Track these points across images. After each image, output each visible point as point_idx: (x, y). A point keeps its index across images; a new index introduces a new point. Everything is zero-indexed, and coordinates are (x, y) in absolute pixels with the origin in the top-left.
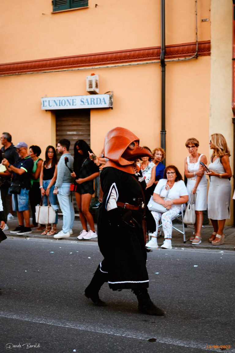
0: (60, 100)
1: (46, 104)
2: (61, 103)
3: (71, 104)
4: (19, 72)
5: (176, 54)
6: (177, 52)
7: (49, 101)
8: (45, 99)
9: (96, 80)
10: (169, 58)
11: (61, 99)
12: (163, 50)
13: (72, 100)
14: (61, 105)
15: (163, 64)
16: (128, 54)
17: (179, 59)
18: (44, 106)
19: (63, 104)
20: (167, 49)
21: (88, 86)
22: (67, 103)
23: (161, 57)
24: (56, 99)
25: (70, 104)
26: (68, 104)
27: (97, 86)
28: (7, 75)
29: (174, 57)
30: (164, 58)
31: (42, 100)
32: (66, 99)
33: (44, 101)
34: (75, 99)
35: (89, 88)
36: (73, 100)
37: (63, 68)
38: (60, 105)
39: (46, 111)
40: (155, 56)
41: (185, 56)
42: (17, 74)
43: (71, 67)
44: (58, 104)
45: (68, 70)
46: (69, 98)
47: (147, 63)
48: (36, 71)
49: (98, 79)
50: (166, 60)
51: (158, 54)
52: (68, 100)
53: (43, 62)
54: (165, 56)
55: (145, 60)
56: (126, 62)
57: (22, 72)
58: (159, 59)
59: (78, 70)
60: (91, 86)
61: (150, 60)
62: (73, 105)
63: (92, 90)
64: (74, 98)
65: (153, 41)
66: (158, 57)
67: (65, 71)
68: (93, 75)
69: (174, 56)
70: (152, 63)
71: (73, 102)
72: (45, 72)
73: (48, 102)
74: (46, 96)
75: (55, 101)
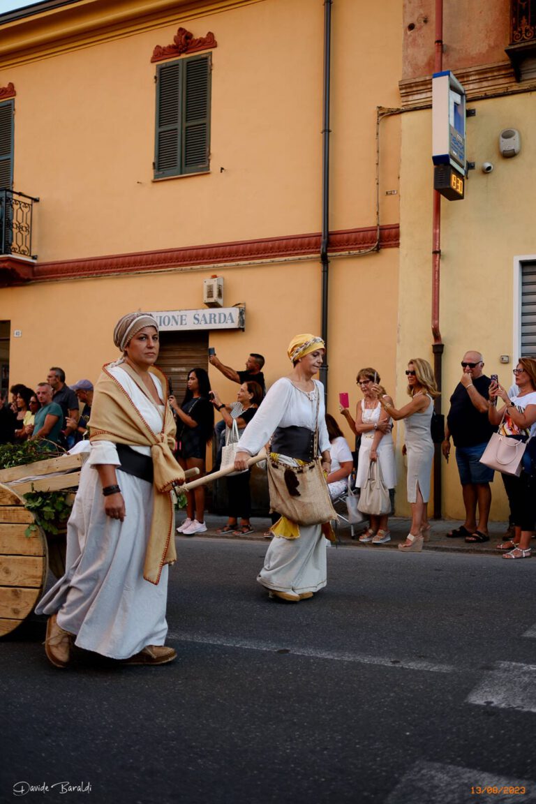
0: (161, 317)
2: (162, 322)
3: (179, 323)
4: (97, 274)
5: (345, 245)
6: (348, 242)
9: (220, 285)
10: (335, 251)
11: (163, 314)
12: (324, 238)
13: (180, 317)
14: (162, 324)
15: (325, 260)
16: (270, 244)
17: (349, 253)
19: (166, 323)
20: (331, 237)
21: (205, 295)
22: (172, 321)
23: (321, 249)
25: (177, 323)
26: (174, 323)
27: (220, 295)
28: (78, 277)
29: (343, 250)
30: (327, 251)
32: (170, 314)
34: (186, 316)
35: (208, 297)
36: (182, 316)
37: (168, 267)
40: (313, 248)
41: (359, 249)
43: (180, 266)
45: (175, 270)
46: (176, 314)
47: (300, 259)
48: (125, 271)
49: (222, 284)
50: (329, 254)
51: (317, 245)
52: (173, 317)
53: (136, 257)
54: (329, 249)
55: (297, 254)
56: (267, 257)
57: (102, 273)
58: (319, 252)
59: (191, 269)
60: (210, 295)
61: (304, 254)
62: (181, 324)
63: (212, 300)
64: (183, 313)
65: (312, 226)
66: (317, 250)
67: (170, 271)
68: (215, 277)
69: (341, 248)
70: (308, 258)
71: (182, 320)
72: (139, 273)
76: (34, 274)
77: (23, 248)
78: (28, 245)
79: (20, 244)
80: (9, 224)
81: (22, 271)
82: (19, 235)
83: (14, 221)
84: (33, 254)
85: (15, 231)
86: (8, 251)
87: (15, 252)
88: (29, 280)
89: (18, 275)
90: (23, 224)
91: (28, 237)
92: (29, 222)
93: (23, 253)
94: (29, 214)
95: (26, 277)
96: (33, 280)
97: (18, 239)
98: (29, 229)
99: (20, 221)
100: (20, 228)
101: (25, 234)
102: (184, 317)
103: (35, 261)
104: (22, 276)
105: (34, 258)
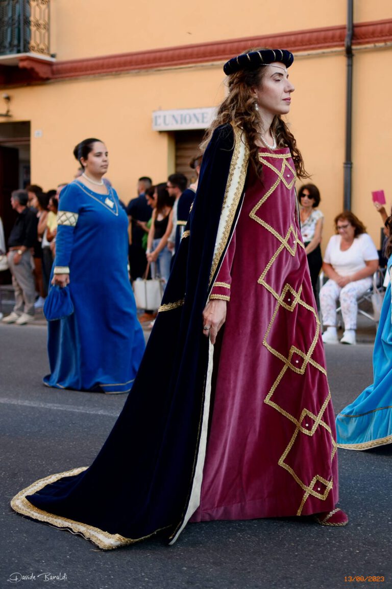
0: (182, 115)
1: (160, 121)
2: (183, 119)
3: (200, 121)
4: (116, 71)
5: (370, 38)
6: (373, 34)
7: (165, 117)
8: (159, 113)
10: (360, 44)
11: (185, 112)
12: (349, 30)
13: (201, 115)
14: (183, 122)
15: (349, 54)
17: (375, 46)
18: (156, 124)
19: (188, 121)
20: (357, 30)
22: (194, 120)
23: (345, 43)
24: (177, 113)
25: (198, 121)
26: (196, 121)
28: (98, 75)
29: (368, 43)
30: (352, 44)
31: (154, 115)
32: (191, 112)
33: (156, 117)
34: (207, 113)
36: (203, 114)
37: (188, 63)
38: (181, 123)
39: (161, 132)
40: (337, 41)
41: (385, 41)
42: (114, 73)
43: (201, 62)
44: (179, 122)
45: (195, 67)
46: (198, 112)
47: (324, 53)
48: (144, 68)
50: (354, 47)
51: (341, 38)
52: (195, 115)
53: (156, 54)
54: (354, 41)
55: (320, 48)
57: (122, 70)
58: (343, 45)
59: (213, 65)
61: (328, 47)
62: (203, 122)
64: (204, 110)
65: (337, 18)
66: (342, 43)
67: (191, 68)
69: (367, 40)
70: (332, 52)
71: (203, 118)
72: (159, 70)
73: (162, 118)
74: (160, 109)
75: (173, 116)
76: (53, 72)
77: (42, 46)
78: (46, 43)
79: (38, 41)
80: (27, 22)
81: (42, 71)
82: (37, 33)
83: (32, 19)
84: (52, 52)
85: (33, 28)
86: (27, 49)
87: (33, 50)
88: (48, 79)
89: (37, 74)
90: (41, 22)
91: (47, 35)
92: (46, 19)
93: (42, 51)
94: (47, 11)
95: (45, 76)
96: (53, 78)
97: (36, 37)
98: (47, 27)
99: (38, 17)
100: (38, 25)
101: (43, 31)
102: (205, 115)
103: (53, 60)
104: (42, 75)
105: (53, 56)
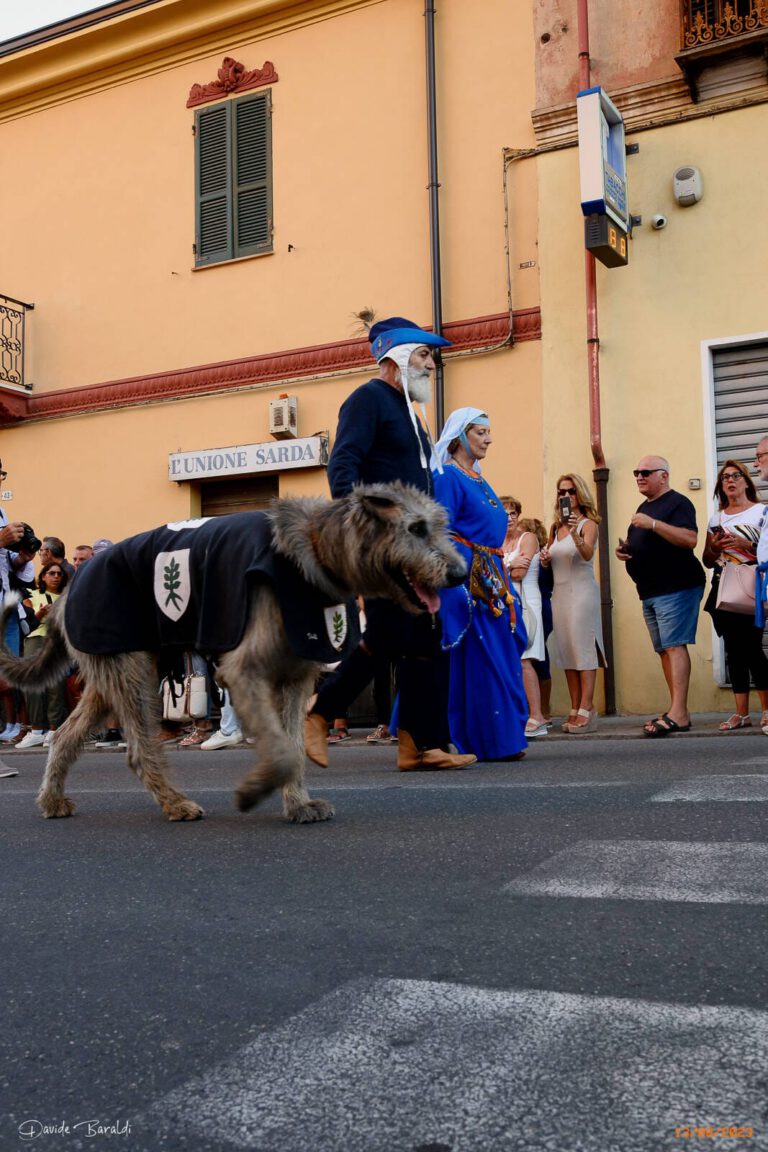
0: (210, 458)
1: (180, 467)
2: (212, 463)
3: (236, 464)
4: (118, 403)
5: (465, 341)
6: (468, 336)
7: (186, 461)
8: (177, 457)
9: (292, 408)
10: (451, 350)
11: (213, 453)
13: (236, 456)
14: (212, 467)
16: (361, 347)
17: (472, 352)
18: (174, 472)
19: (218, 465)
21: (272, 422)
22: (227, 463)
24: (204, 455)
25: (233, 465)
26: (229, 464)
27: (292, 421)
28: (92, 410)
29: (462, 348)
31: (171, 458)
32: (223, 453)
33: (174, 462)
34: (245, 453)
35: (276, 425)
36: (239, 454)
37: (219, 387)
38: (210, 468)
39: (180, 482)
41: (485, 344)
42: (114, 406)
43: (235, 385)
44: (207, 467)
45: (227, 392)
46: (230, 451)
48: (158, 397)
49: (294, 406)
50: (443, 355)
52: (228, 456)
56: (357, 364)
59: (252, 388)
60: (279, 421)
62: (240, 465)
63: (281, 429)
64: (240, 450)
67: (222, 393)
68: (284, 396)
69: (460, 345)
71: (240, 459)
72: (177, 399)
73: (183, 462)
74: (180, 451)
75: (198, 459)
76: (29, 410)
77: (12, 373)
78: (20, 369)
79: (8, 367)
81: (15, 409)
82: (7, 356)
84: (27, 381)
88: (21, 419)
89: (7, 411)
90: (12, 340)
91: (20, 358)
92: (20, 337)
93: (13, 380)
94: (20, 326)
95: (18, 416)
96: (27, 418)
97: (5, 362)
98: (20, 347)
99: (8, 336)
100: (8, 346)
101: (15, 353)
102: (243, 456)
103: (29, 392)
104: (14, 413)
105: (28, 387)
